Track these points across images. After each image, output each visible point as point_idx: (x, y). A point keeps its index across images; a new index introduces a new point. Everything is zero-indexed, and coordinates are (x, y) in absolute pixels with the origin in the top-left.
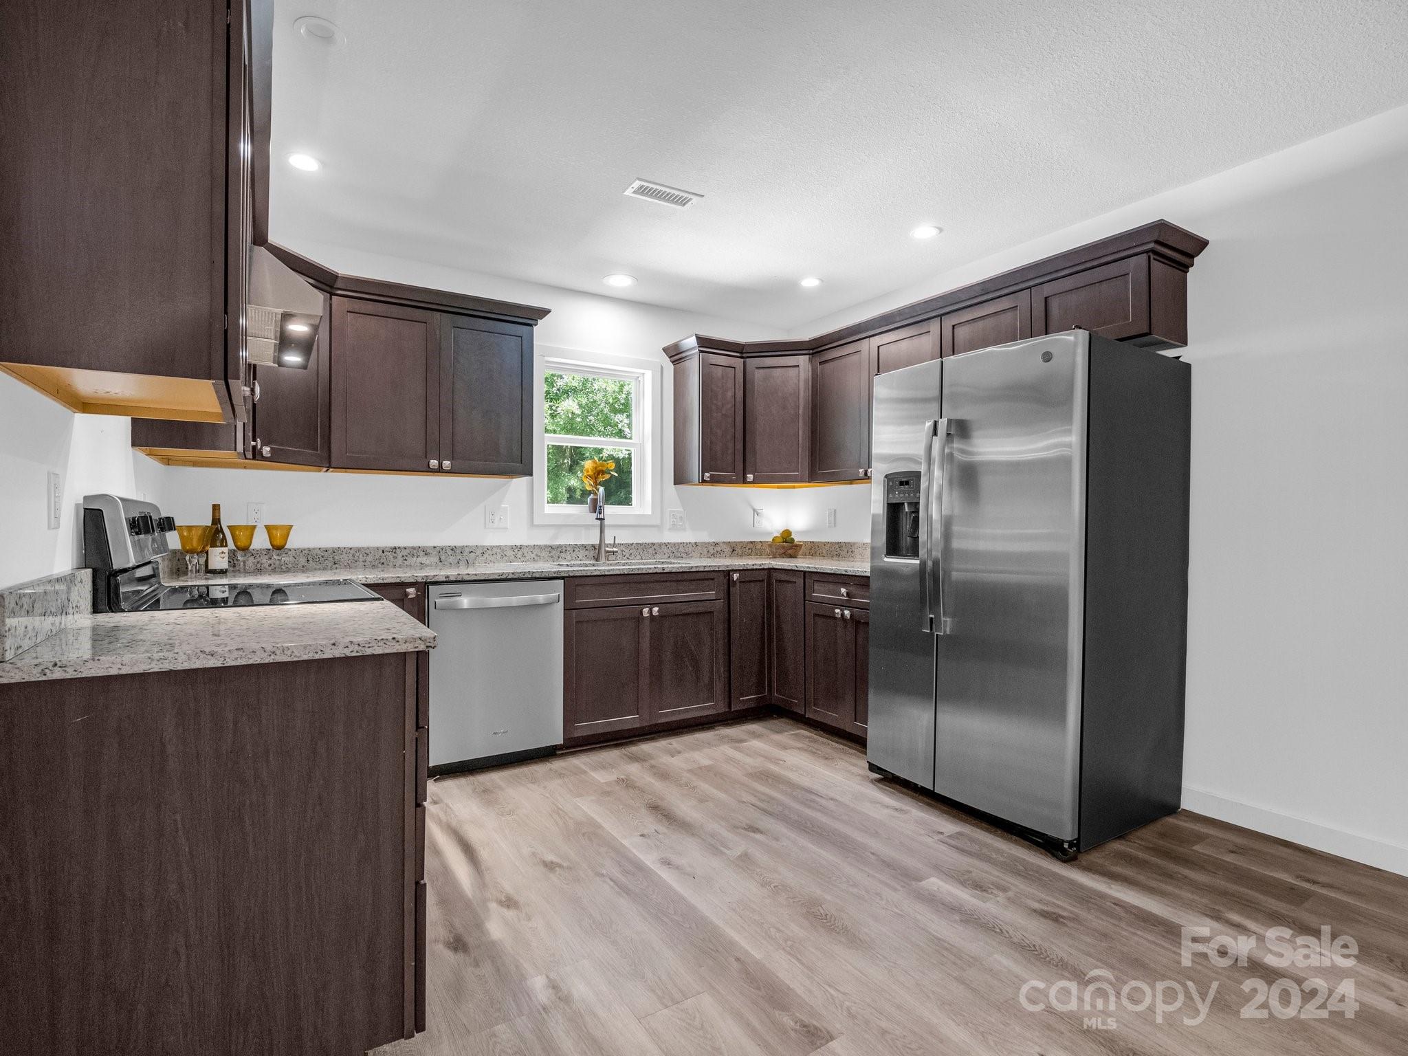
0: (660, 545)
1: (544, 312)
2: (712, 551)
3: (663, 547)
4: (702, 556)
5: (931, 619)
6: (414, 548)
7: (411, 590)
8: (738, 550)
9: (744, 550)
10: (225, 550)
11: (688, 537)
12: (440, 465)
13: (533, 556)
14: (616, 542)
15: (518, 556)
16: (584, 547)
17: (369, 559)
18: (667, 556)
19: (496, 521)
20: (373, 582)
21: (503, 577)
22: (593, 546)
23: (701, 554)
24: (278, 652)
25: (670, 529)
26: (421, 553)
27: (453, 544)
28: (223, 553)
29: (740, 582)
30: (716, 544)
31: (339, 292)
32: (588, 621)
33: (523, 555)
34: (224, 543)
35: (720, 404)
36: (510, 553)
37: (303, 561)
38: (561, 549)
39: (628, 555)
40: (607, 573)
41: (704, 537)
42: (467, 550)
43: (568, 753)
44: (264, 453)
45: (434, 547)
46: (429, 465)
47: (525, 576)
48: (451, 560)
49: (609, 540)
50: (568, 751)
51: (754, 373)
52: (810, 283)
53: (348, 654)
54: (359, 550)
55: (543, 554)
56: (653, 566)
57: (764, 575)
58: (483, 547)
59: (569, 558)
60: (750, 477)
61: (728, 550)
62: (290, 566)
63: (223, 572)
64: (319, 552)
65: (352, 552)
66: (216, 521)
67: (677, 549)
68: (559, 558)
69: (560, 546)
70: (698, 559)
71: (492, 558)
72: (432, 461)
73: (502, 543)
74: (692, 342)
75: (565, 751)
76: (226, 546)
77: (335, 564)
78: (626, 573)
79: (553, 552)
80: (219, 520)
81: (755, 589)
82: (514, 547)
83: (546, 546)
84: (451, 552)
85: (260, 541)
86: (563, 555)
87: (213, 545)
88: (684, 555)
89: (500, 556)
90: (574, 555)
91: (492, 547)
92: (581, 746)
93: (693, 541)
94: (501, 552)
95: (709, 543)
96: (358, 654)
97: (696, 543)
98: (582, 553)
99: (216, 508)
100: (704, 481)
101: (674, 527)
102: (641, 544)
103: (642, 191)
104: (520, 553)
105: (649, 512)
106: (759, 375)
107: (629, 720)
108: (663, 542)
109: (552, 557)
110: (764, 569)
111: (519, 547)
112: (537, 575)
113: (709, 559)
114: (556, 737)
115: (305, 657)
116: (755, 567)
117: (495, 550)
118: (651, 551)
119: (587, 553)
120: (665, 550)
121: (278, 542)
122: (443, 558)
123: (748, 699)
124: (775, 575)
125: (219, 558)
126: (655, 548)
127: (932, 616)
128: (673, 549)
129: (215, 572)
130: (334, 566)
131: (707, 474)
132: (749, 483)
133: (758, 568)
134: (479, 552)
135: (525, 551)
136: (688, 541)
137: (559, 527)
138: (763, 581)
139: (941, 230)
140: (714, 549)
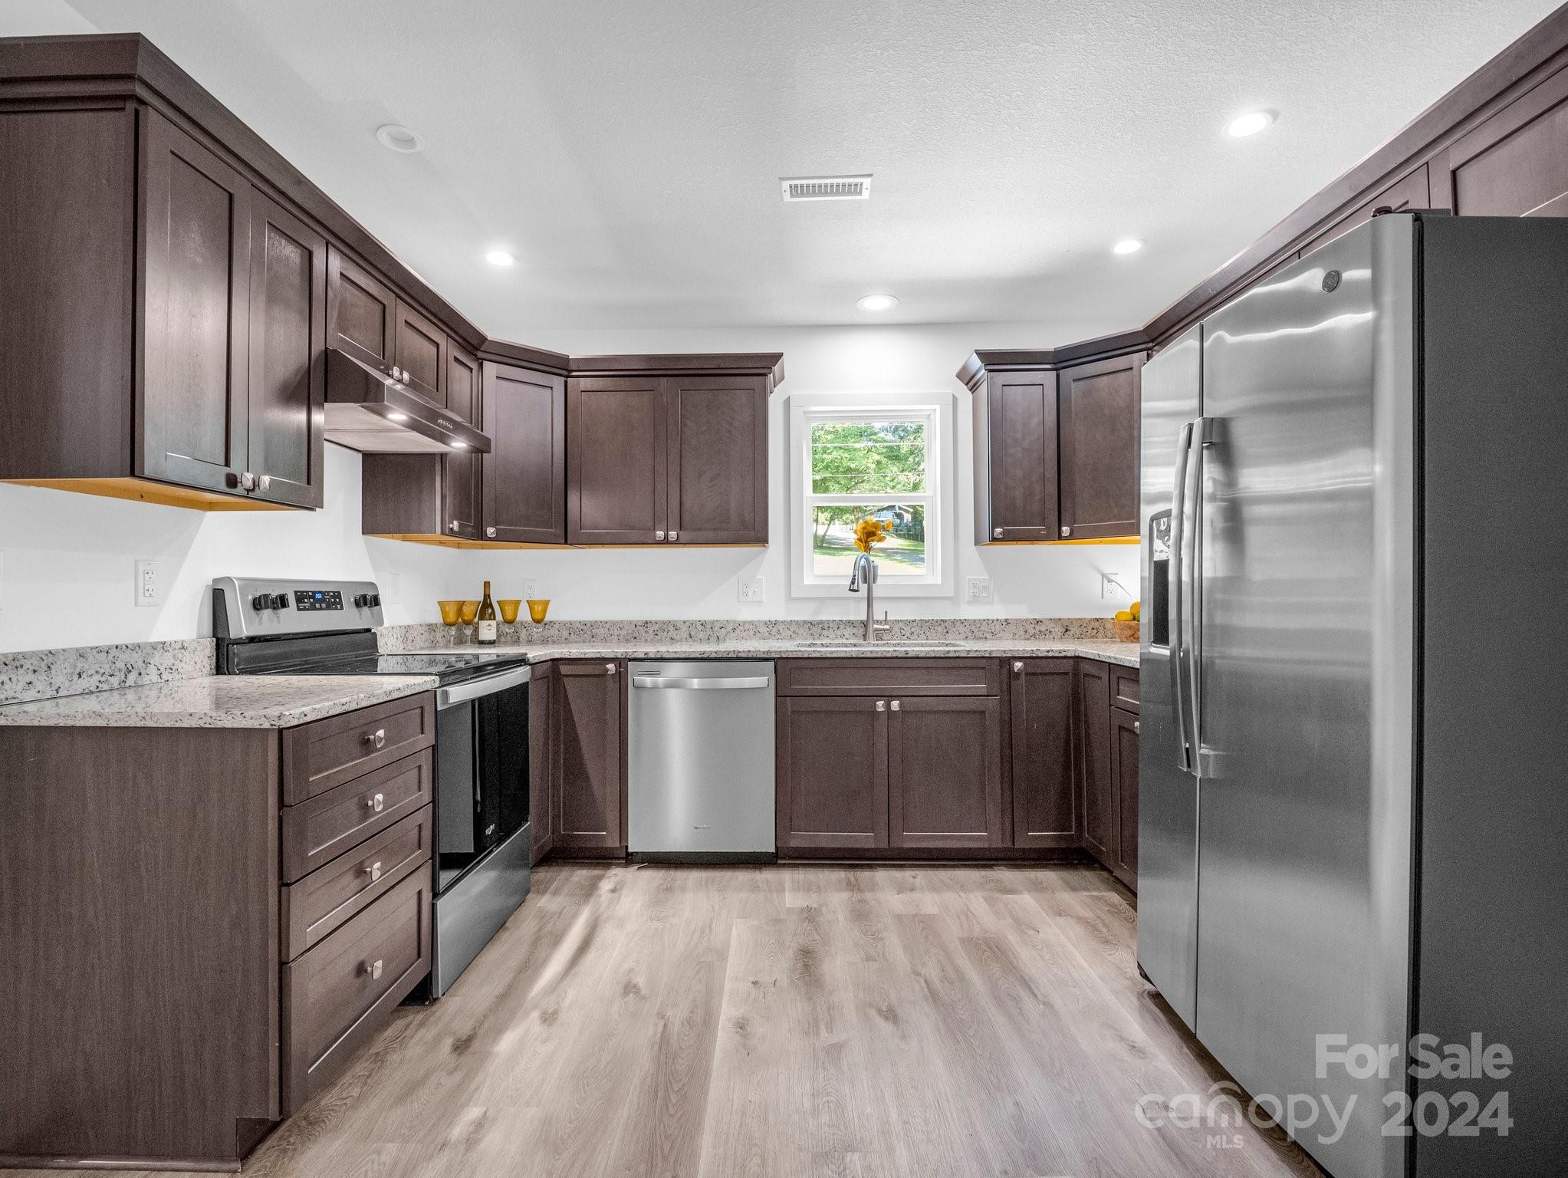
0: (954, 622)
1: (777, 357)
2: (1032, 631)
3: (958, 624)
4: (1016, 637)
5: (1187, 749)
6: (664, 622)
7: (611, 666)
8: (1074, 630)
9: (1085, 630)
10: (493, 623)
11: (996, 611)
12: (666, 536)
13: (789, 633)
14: (888, 619)
15: (773, 633)
16: (851, 623)
17: (623, 633)
18: (963, 636)
19: (750, 594)
20: (575, 657)
21: (704, 656)
22: (862, 622)
23: (1014, 634)
24: (146, 718)
25: (969, 602)
26: (671, 628)
27: (703, 618)
28: (489, 625)
29: (1027, 674)
30: (1038, 622)
31: (574, 374)
32: (807, 712)
33: (778, 632)
34: (493, 616)
35: (1019, 436)
36: (763, 629)
37: (565, 633)
38: (822, 626)
39: (908, 634)
40: (829, 656)
41: (1021, 612)
42: (718, 626)
43: (790, 864)
44: (488, 533)
45: (684, 622)
46: (655, 537)
47: (730, 656)
48: (701, 635)
49: (878, 615)
50: (791, 862)
51: (1070, 386)
52: (1127, 247)
53: (203, 725)
54: (614, 623)
55: (801, 631)
56: (892, 649)
57: (1068, 666)
58: (735, 622)
59: (832, 635)
60: (1066, 530)
61: (1058, 630)
62: (555, 639)
63: (492, 643)
64: (579, 626)
65: (608, 626)
66: (487, 596)
67: (976, 628)
68: (820, 635)
69: (821, 622)
70: (1010, 642)
71: (744, 634)
72: (658, 532)
73: (755, 618)
74: (976, 363)
75: (789, 862)
76: (494, 619)
77: (593, 637)
78: (854, 656)
79: (814, 629)
80: (489, 595)
81: (1055, 685)
82: (768, 623)
83: (804, 622)
84: (701, 628)
85: (524, 615)
86: (825, 632)
87: (482, 618)
88: (988, 636)
89: (752, 632)
90: (839, 633)
91: (744, 623)
92: (806, 858)
93: (1002, 616)
94: (754, 628)
95: (1027, 620)
96: (210, 726)
97: (1006, 620)
98: (848, 632)
99: (487, 585)
100: (994, 540)
101: (975, 599)
102: (927, 621)
103: (796, 191)
104: (775, 629)
105: (939, 582)
106: (1075, 390)
107: (864, 839)
108: (958, 618)
109: (812, 635)
110: (1065, 657)
111: (774, 622)
112: (744, 655)
113: (1027, 642)
114: (767, 845)
115: (168, 725)
116: (1050, 654)
117: (747, 626)
118: (940, 629)
119: (855, 631)
120: (961, 628)
121: (538, 616)
122: (693, 633)
123: (1042, 836)
124: (1087, 668)
125: (488, 630)
126: (946, 626)
127: (1188, 745)
128: (973, 628)
129: (482, 643)
130: (592, 640)
131: (999, 530)
132: (1066, 538)
133: (1057, 655)
134: (730, 628)
135: (780, 627)
136: (995, 618)
137: (822, 600)
138: (1066, 674)
139: (1275, 114)
140: (1036, 627)
